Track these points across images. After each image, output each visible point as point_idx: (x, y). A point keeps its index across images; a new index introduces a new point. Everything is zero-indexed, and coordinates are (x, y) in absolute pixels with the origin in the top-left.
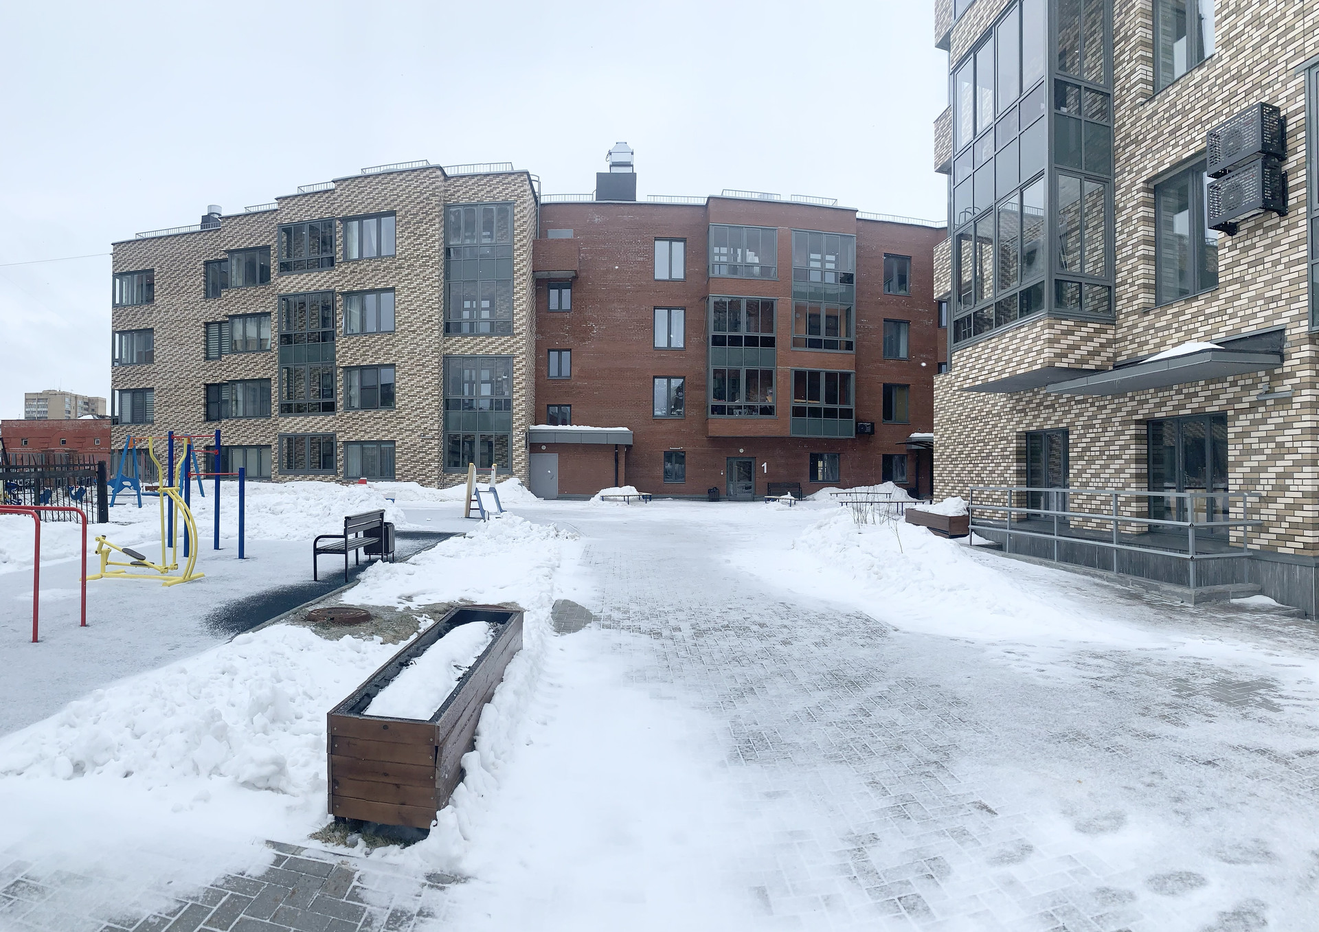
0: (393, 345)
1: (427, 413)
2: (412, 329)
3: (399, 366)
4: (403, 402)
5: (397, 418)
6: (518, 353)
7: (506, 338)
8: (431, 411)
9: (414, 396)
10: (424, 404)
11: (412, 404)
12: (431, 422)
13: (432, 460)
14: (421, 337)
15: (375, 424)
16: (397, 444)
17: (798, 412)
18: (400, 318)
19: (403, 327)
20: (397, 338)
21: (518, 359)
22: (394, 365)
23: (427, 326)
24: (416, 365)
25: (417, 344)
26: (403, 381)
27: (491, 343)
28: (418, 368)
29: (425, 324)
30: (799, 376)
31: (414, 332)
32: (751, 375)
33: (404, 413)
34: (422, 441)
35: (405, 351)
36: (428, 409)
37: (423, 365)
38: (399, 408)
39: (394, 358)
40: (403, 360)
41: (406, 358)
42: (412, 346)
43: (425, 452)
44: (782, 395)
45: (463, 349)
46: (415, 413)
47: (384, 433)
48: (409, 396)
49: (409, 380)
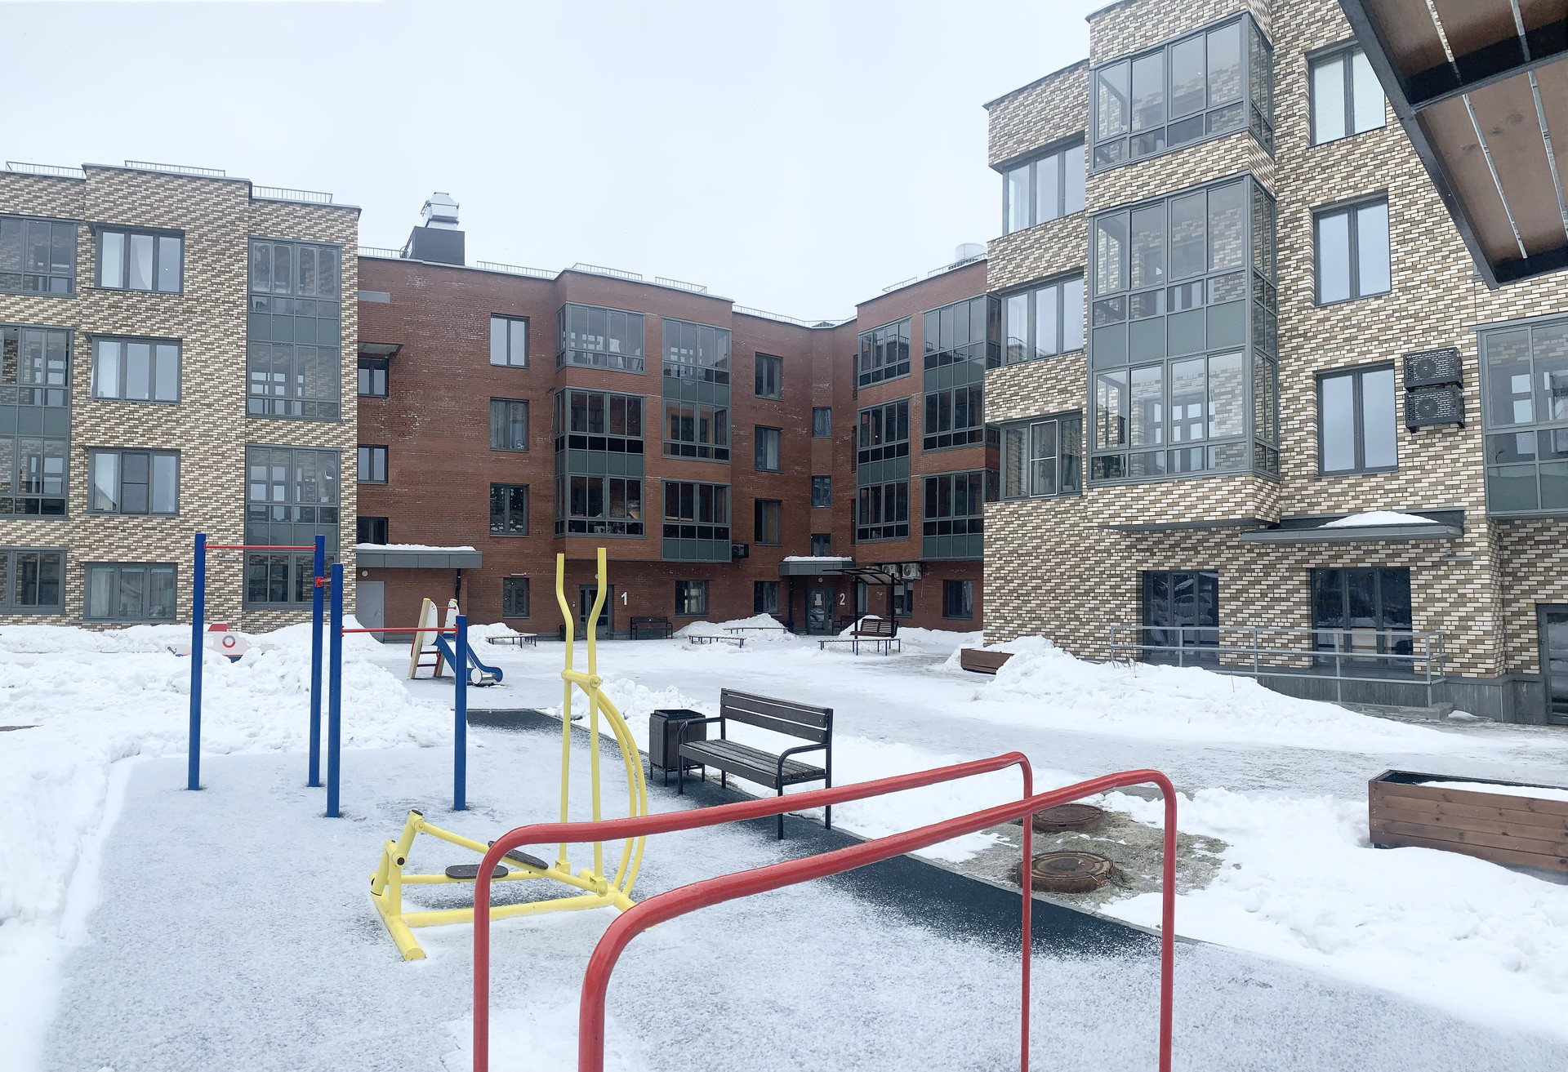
0: (177, 421)
1: (228, 523)
2: (207, 401)
3: (186, 454)
4: (191, 507)
5: (181, 530)
6: (347, 445)
7: (331, 425)
8: (233, 521)
9: (207, 498)
10: (224, 510)
11: (205, 510)
12: (234, 537)
13: (234, 592)
14: (220, 414)
15: (145, 537)
16: (180, 568)
17: (670, 531)
18: (188, 384)
19: (193, 398)
20: (184, 412)
21: (347, 455)
22: (179, 451)
23: (230, 400)
24: (212, 454)
25: (214, 423)
26: (192, 476)
27: (313, 430)
28: (216, 458)
29: (227, 396)
30: (671, 488)
31: (209, 406)
32: (616, 485)
33: (191, 523)
34: (219, 563)
35: (196, 432)
36: (230, 518)
37: (222, 454)
38: (185, 515)
39: (178, 441)
40: (192, 444)
41: (197, 442)
42: (206, 427)
43: (224, 580)
44: (652, 510)
45: (272, 437)
46: (210, 523)
47: (159, 551)
48: (200, 498)
49: (200, 475)
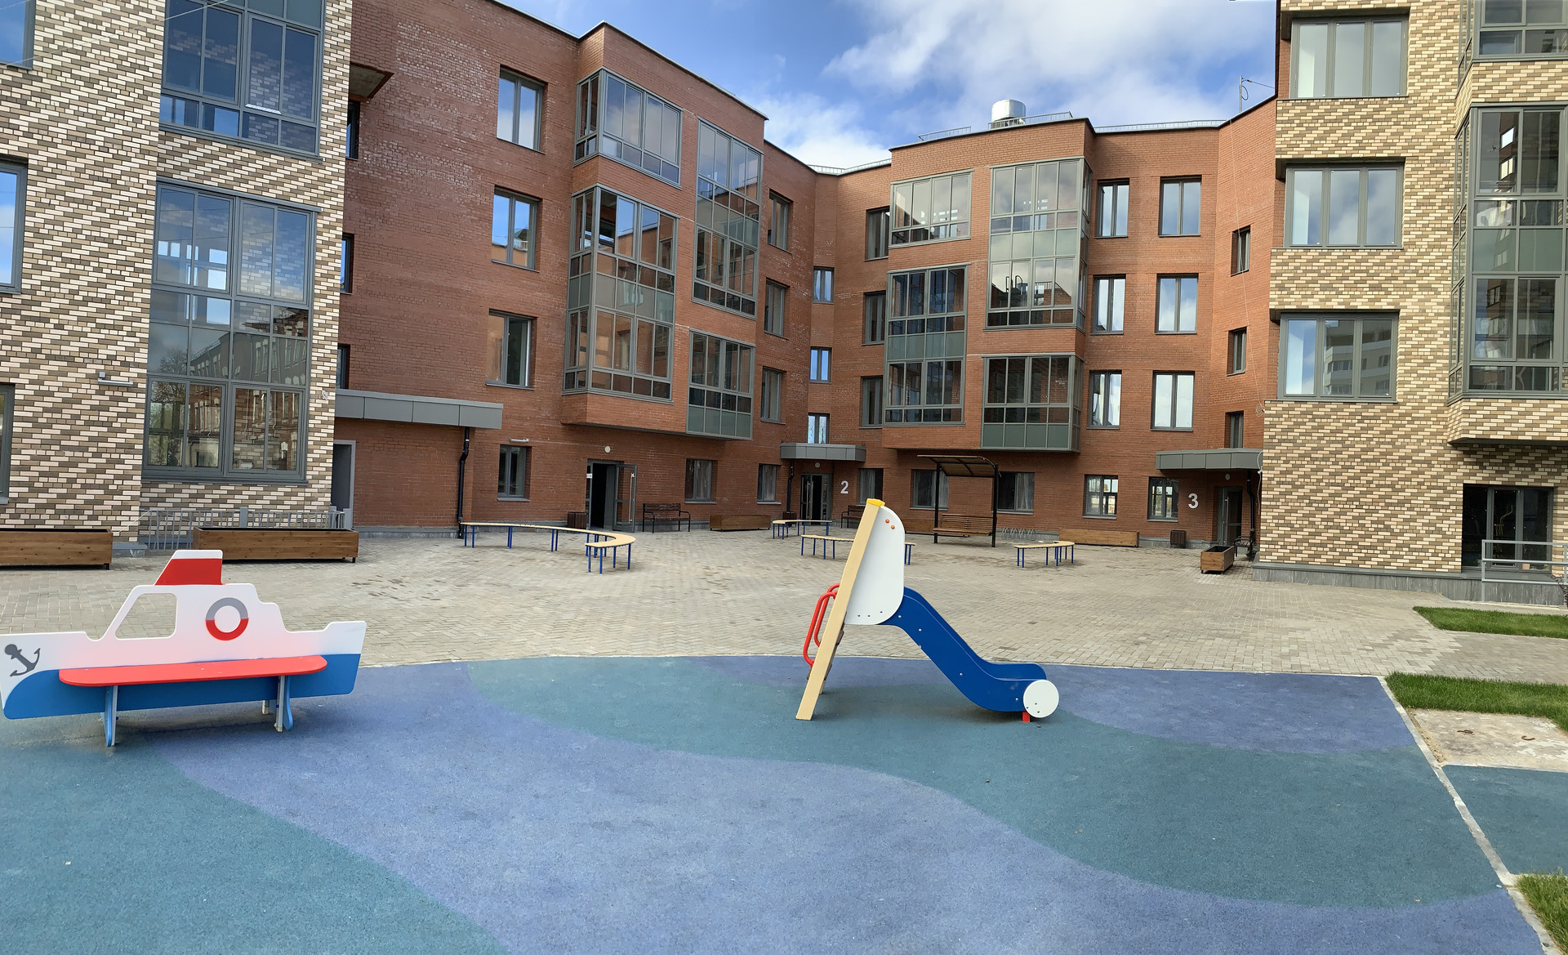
0: (22, 102)
1: (119, 315)
2: (85, 72)
3: (39, 169)
4: (46, 276)
5: (25, 319)
6: (326, 204)
7: (302, 165)
8: (128, 311)
9: (80, 261)
10: (111, 289)
11: (74, 285)
12: (130, 342)
13: (128, 448)
14: (111, 103)
16: (19, 395)
17: (695, 397)
18: (49, 33)
19: (57, 61)
20: (36, 87)
21: (326, 221)
22: (23, 163)
23: (130, 77)
24: (93, 178)
25: (97, 117)
26: (50, 214)
27: (270, 169)
28: (99, 186)
29: (125, 70)
30: (697, 341)
31: (90, 82)
33: (45, 307)
34: (100, 392)
35: (61, 130)
36: (122, 305)
37: (112, 181)
38: (33, 291)
39: (24, 142)
40: (52, 153)
41: (62, 150)
42: (83, 122)
43: (108, 424)
44: (679, 368)
45: (200, 170)
46: (83, 311)
48: (66, 261)
49: (66, 215)
